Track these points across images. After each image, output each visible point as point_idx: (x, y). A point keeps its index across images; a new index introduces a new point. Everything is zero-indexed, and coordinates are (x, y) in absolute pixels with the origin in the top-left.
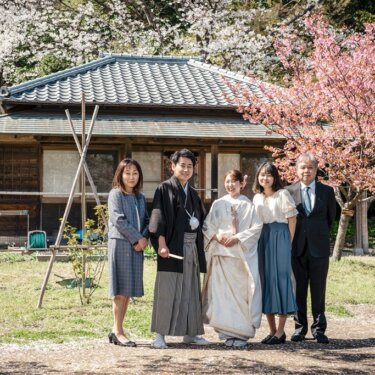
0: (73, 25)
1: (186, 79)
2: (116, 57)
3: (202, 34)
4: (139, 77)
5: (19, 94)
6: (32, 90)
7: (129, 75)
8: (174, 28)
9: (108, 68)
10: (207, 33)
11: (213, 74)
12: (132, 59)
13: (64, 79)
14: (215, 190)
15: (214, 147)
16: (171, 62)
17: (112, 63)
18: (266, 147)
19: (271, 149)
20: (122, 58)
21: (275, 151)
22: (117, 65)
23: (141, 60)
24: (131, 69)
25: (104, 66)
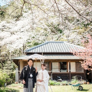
0: (39, 34)
1: (63, 46)
2: (49, 42)
3: (67, 35)
4: (53, 46)
5: (29, 51)
6: (31, 50)
7: (51, 46)
8: (61, 34)
9: (47, 44)
10: (68, 35)
11: (69, 45)
12: (52, 42)
13: (38, 47)
14: (70, 70)
15: (69, 61)
16: (60, 42)
17: (48, 43)
18: (80, 61)
19: (81, 62)
20: (50, 42)
21: (82, 62)
22: (49, 44)
23: (54, 42)
24: (52, 44)
25: (46, 44)
